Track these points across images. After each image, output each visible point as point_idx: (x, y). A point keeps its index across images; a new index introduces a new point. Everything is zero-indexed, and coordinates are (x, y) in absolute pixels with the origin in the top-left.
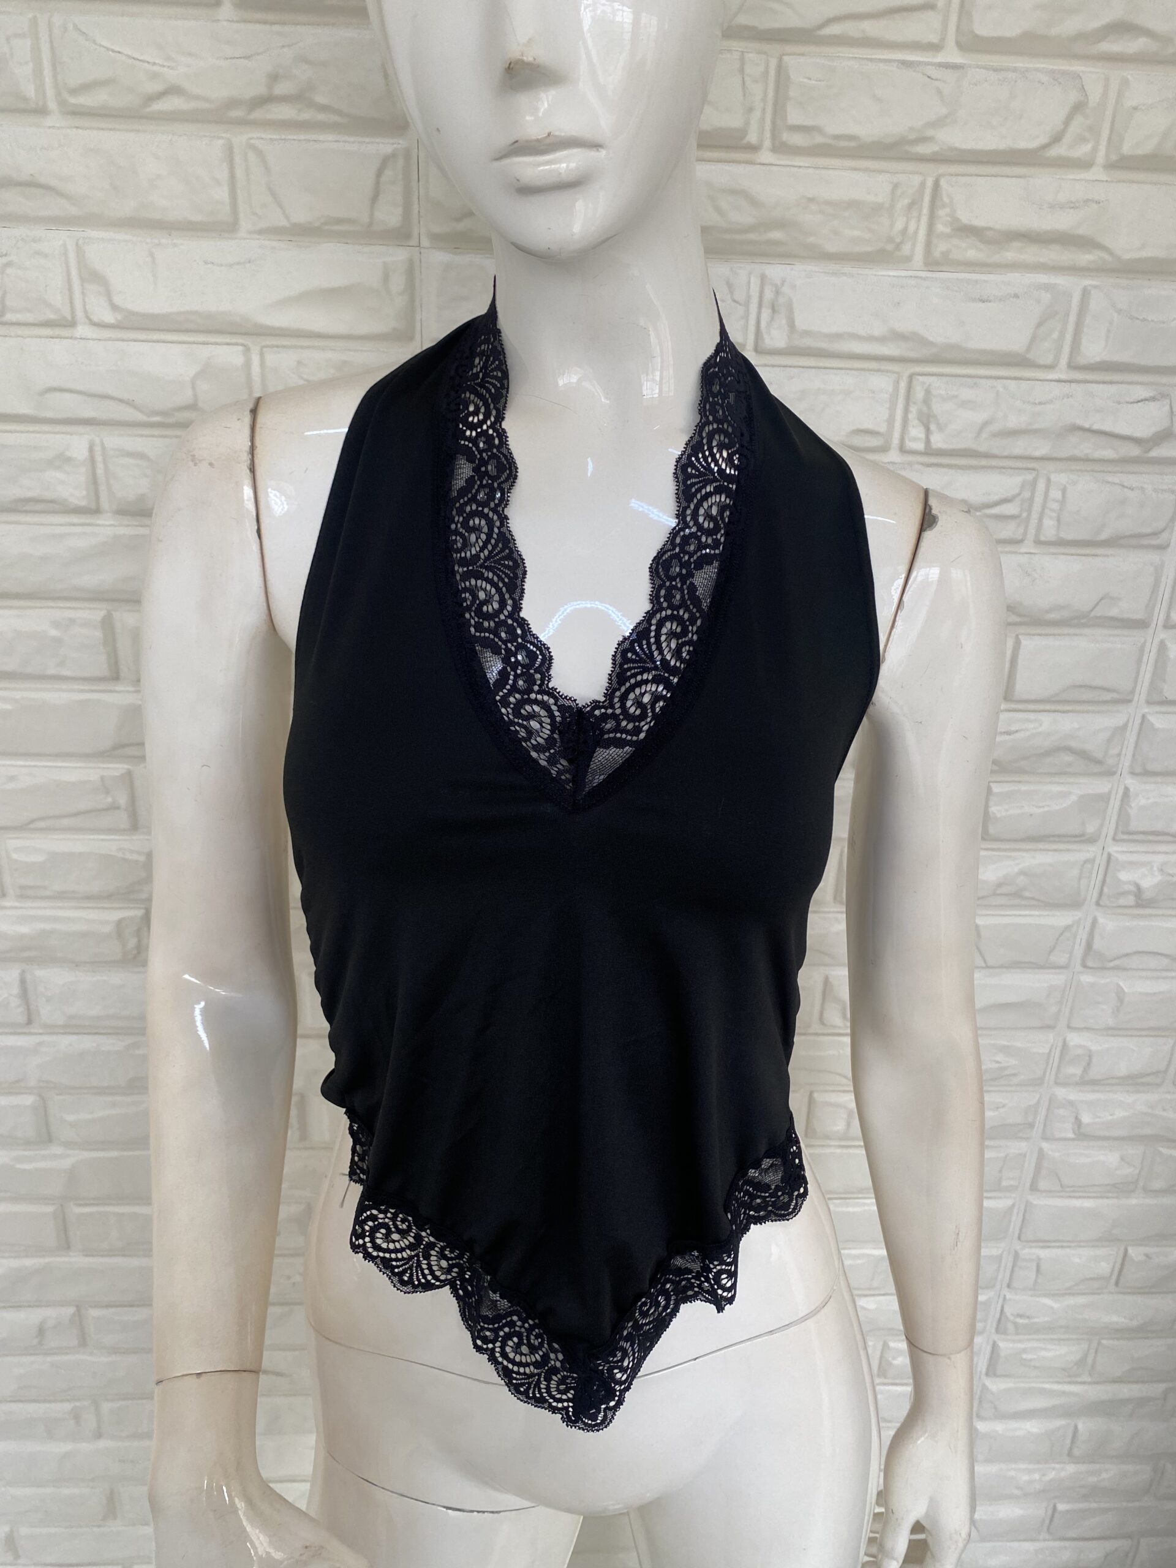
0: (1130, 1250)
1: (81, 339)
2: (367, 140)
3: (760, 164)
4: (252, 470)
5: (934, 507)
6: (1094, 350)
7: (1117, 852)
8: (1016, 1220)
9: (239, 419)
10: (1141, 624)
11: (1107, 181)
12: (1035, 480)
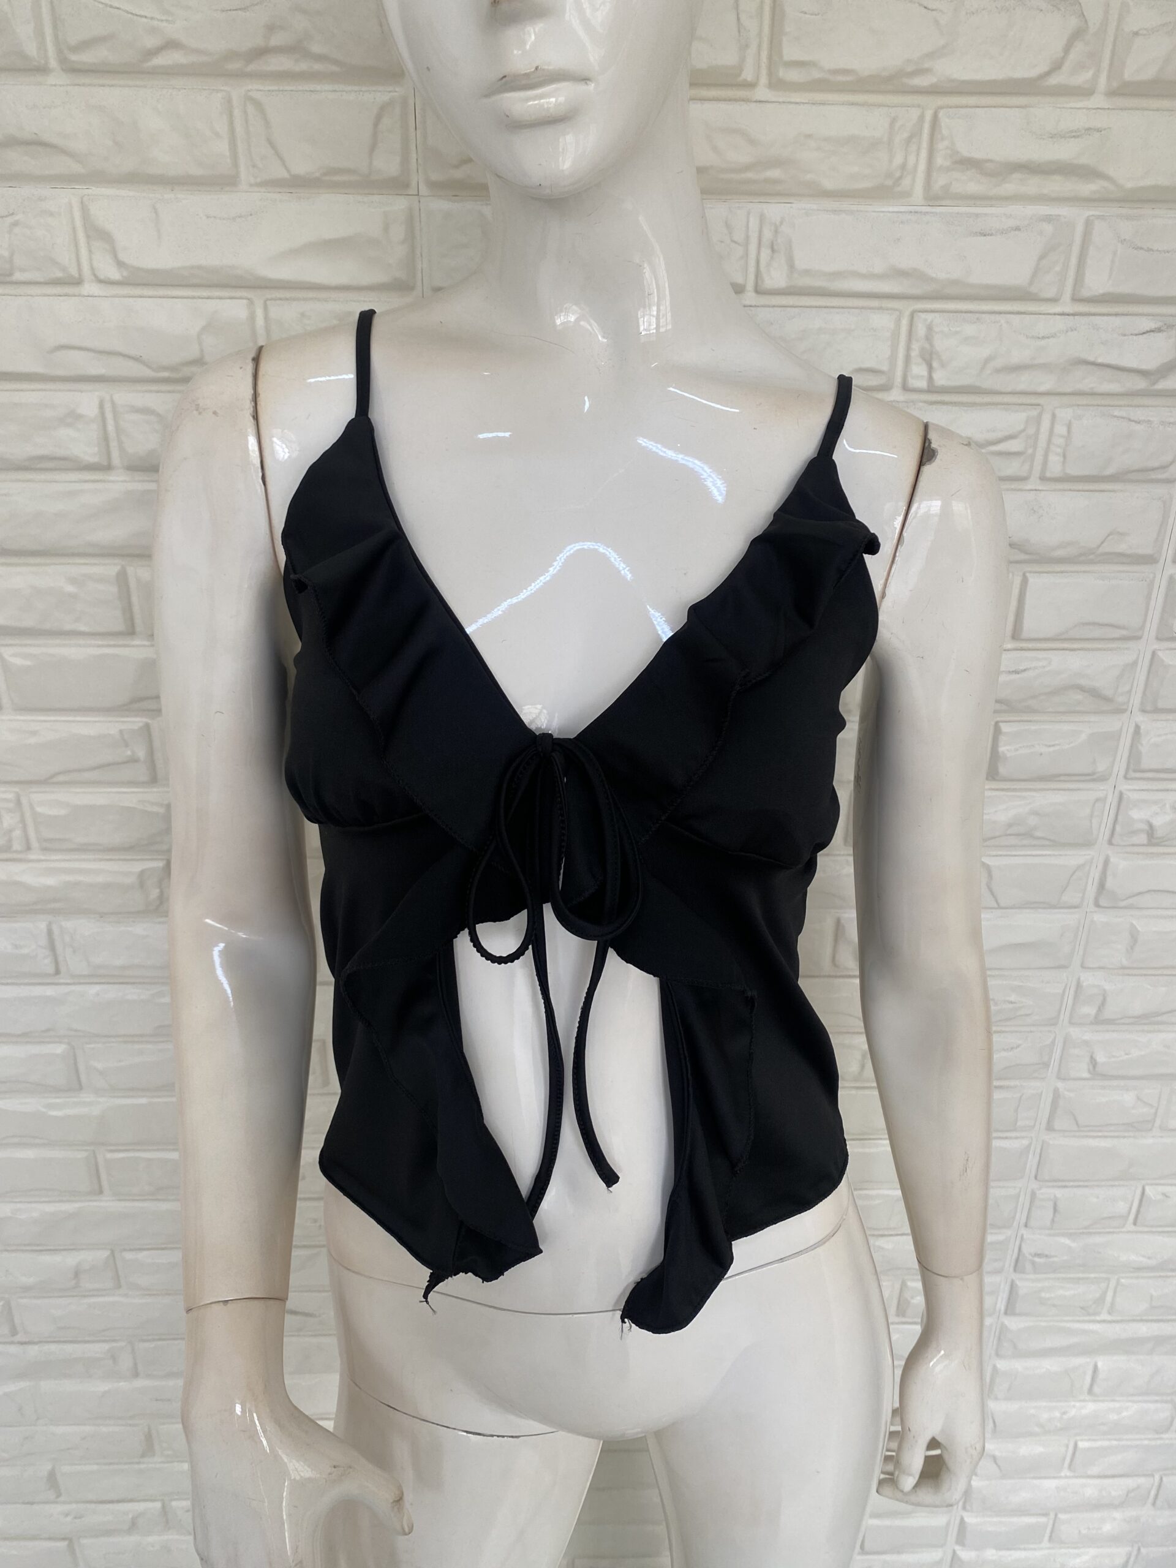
0: (1147, 1188)
1: (88, 296)
2: (364, 89)
3: (756, 102)
4: (256, 417)
5: (933, 441)
6: (1097, 282)
7: (1129, 790)
8: (1032, 1161)
9: (241, 368)
10: (1149, 560)
11: (1108, 109)
12: (1040, 415)
